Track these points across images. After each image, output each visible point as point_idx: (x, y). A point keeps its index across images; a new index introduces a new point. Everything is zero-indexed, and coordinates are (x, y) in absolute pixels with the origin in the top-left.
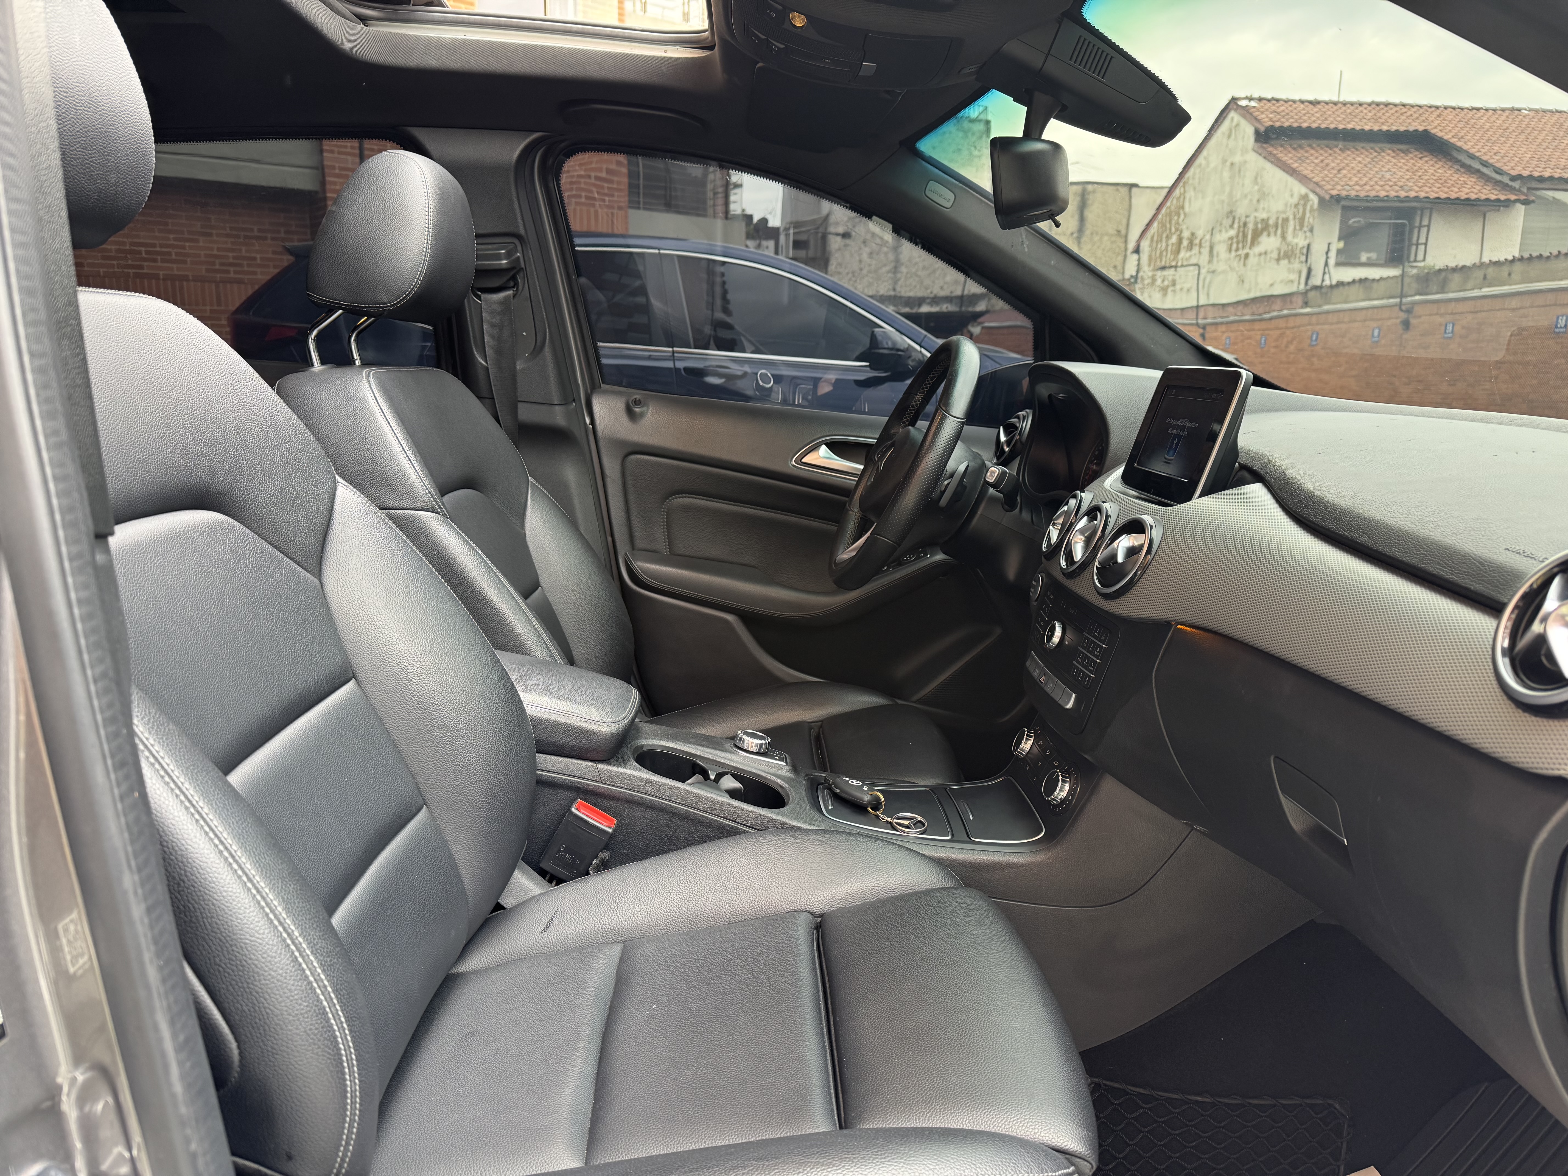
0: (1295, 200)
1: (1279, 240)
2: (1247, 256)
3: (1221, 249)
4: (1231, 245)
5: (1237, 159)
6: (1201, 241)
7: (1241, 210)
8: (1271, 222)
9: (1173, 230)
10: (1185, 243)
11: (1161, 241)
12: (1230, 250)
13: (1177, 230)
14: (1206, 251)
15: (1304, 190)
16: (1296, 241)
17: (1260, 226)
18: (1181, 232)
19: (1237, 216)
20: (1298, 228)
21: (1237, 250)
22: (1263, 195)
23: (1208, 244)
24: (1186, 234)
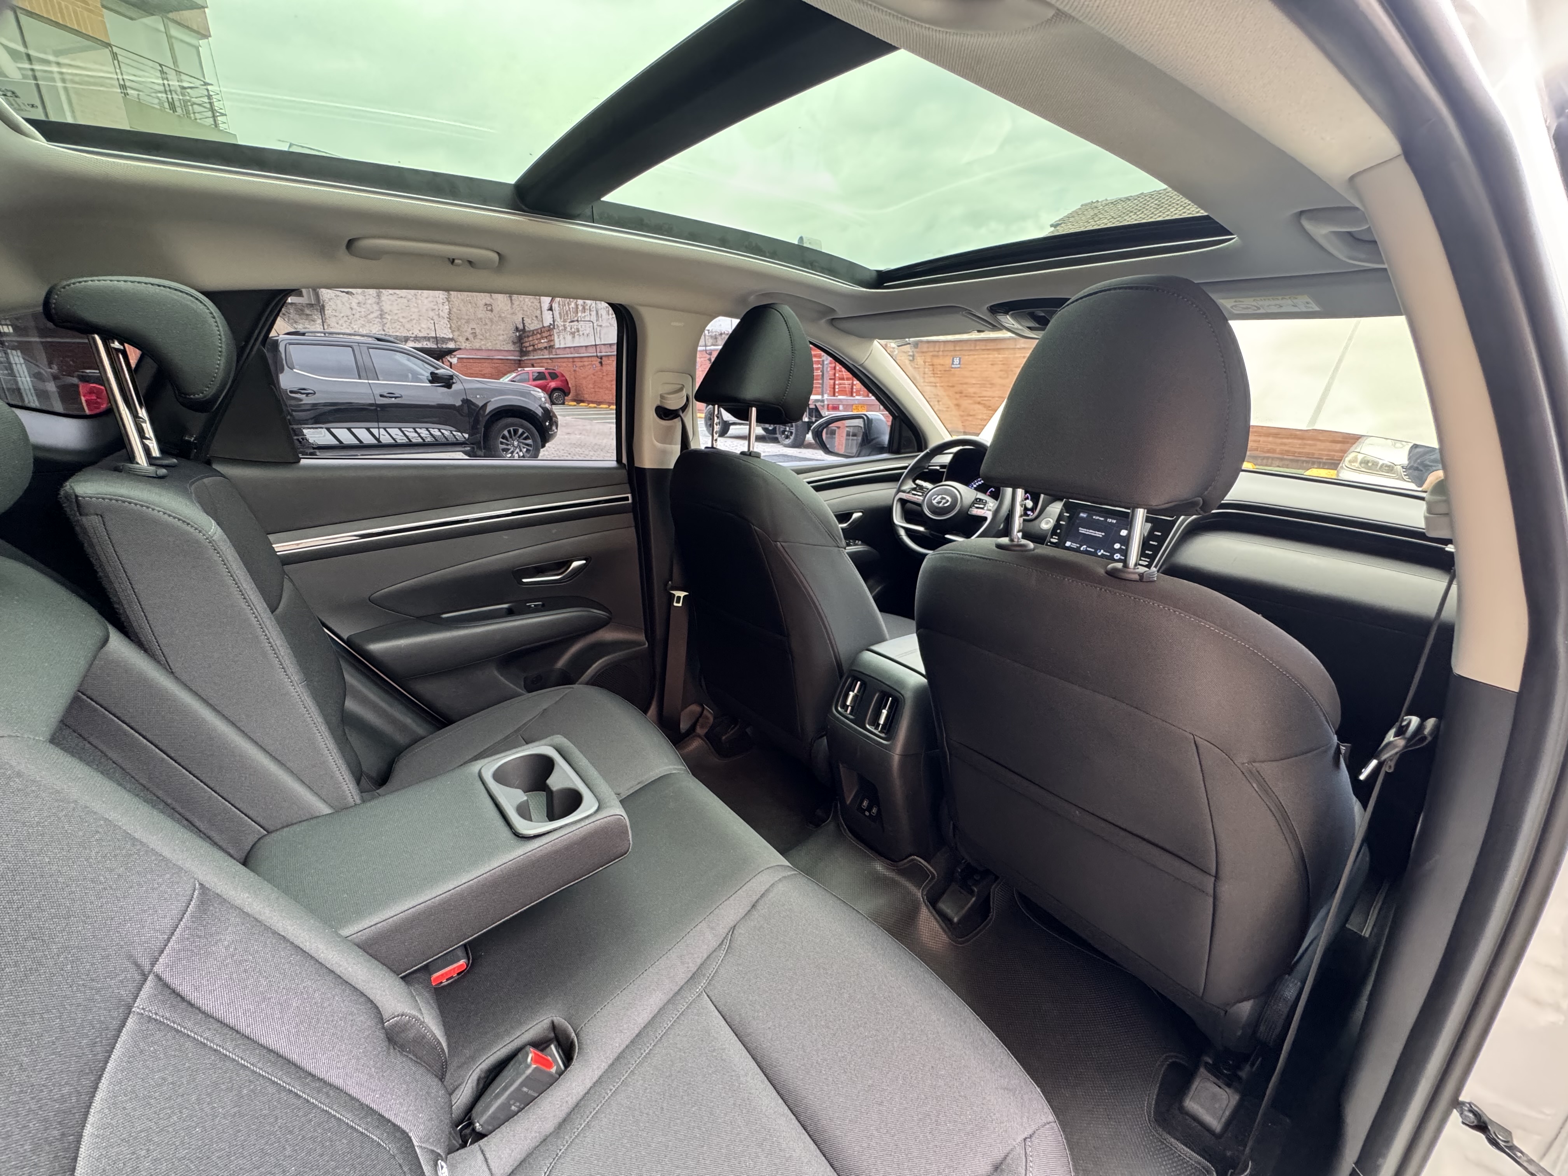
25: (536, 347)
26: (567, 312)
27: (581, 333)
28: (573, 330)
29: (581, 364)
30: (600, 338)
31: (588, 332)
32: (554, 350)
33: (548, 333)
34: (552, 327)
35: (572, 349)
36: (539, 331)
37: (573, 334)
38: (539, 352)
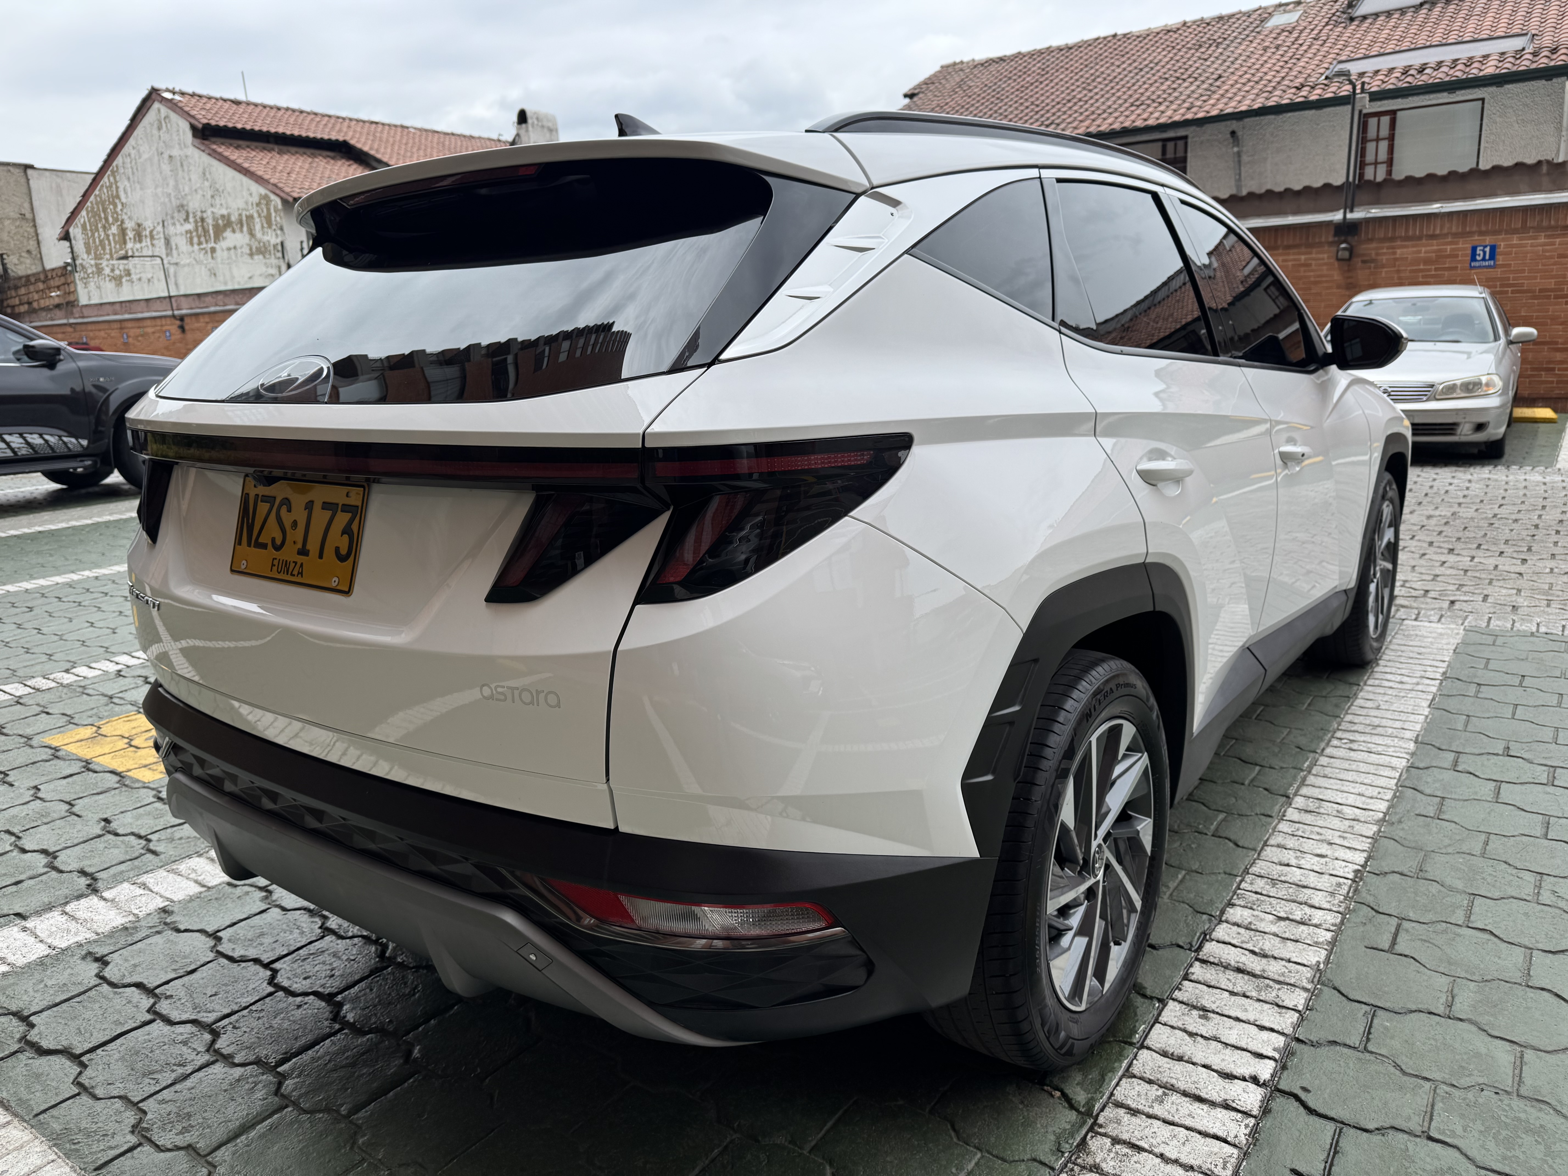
0: (256, 199)
1: (247, 237)
2: (213, 250)
3: (181, 242)
4: (191, 239)
5: (176, 152)
6: (151, 232)
7: (195, 204)
8: (233, 219)
9: (111, 219)
10: (130, 234)
11: (97, 230)
12: (192, 244)
13: (116, 220)
14: (160, 243)
15: (263, 191)
16: (266, 238)
17: (220, 222)
18: (122, 222)
19: (191, 211)
20: (265, 225)
21: (200, 243)
22: (216, 193)
23: (162, 235)
24: (129, 225)
25: (35, 305)
26: (101, 241)
27: (134, 277)
28: (117, 272)
29: (138, 331)
30: (176, 284)
31: (149, 276)
32: (75, 310)
33: (63, 280)
34: (69, 268)
35: (117, 307)
36: (42, 277)
37: (118, 280)
38: (44, 314)
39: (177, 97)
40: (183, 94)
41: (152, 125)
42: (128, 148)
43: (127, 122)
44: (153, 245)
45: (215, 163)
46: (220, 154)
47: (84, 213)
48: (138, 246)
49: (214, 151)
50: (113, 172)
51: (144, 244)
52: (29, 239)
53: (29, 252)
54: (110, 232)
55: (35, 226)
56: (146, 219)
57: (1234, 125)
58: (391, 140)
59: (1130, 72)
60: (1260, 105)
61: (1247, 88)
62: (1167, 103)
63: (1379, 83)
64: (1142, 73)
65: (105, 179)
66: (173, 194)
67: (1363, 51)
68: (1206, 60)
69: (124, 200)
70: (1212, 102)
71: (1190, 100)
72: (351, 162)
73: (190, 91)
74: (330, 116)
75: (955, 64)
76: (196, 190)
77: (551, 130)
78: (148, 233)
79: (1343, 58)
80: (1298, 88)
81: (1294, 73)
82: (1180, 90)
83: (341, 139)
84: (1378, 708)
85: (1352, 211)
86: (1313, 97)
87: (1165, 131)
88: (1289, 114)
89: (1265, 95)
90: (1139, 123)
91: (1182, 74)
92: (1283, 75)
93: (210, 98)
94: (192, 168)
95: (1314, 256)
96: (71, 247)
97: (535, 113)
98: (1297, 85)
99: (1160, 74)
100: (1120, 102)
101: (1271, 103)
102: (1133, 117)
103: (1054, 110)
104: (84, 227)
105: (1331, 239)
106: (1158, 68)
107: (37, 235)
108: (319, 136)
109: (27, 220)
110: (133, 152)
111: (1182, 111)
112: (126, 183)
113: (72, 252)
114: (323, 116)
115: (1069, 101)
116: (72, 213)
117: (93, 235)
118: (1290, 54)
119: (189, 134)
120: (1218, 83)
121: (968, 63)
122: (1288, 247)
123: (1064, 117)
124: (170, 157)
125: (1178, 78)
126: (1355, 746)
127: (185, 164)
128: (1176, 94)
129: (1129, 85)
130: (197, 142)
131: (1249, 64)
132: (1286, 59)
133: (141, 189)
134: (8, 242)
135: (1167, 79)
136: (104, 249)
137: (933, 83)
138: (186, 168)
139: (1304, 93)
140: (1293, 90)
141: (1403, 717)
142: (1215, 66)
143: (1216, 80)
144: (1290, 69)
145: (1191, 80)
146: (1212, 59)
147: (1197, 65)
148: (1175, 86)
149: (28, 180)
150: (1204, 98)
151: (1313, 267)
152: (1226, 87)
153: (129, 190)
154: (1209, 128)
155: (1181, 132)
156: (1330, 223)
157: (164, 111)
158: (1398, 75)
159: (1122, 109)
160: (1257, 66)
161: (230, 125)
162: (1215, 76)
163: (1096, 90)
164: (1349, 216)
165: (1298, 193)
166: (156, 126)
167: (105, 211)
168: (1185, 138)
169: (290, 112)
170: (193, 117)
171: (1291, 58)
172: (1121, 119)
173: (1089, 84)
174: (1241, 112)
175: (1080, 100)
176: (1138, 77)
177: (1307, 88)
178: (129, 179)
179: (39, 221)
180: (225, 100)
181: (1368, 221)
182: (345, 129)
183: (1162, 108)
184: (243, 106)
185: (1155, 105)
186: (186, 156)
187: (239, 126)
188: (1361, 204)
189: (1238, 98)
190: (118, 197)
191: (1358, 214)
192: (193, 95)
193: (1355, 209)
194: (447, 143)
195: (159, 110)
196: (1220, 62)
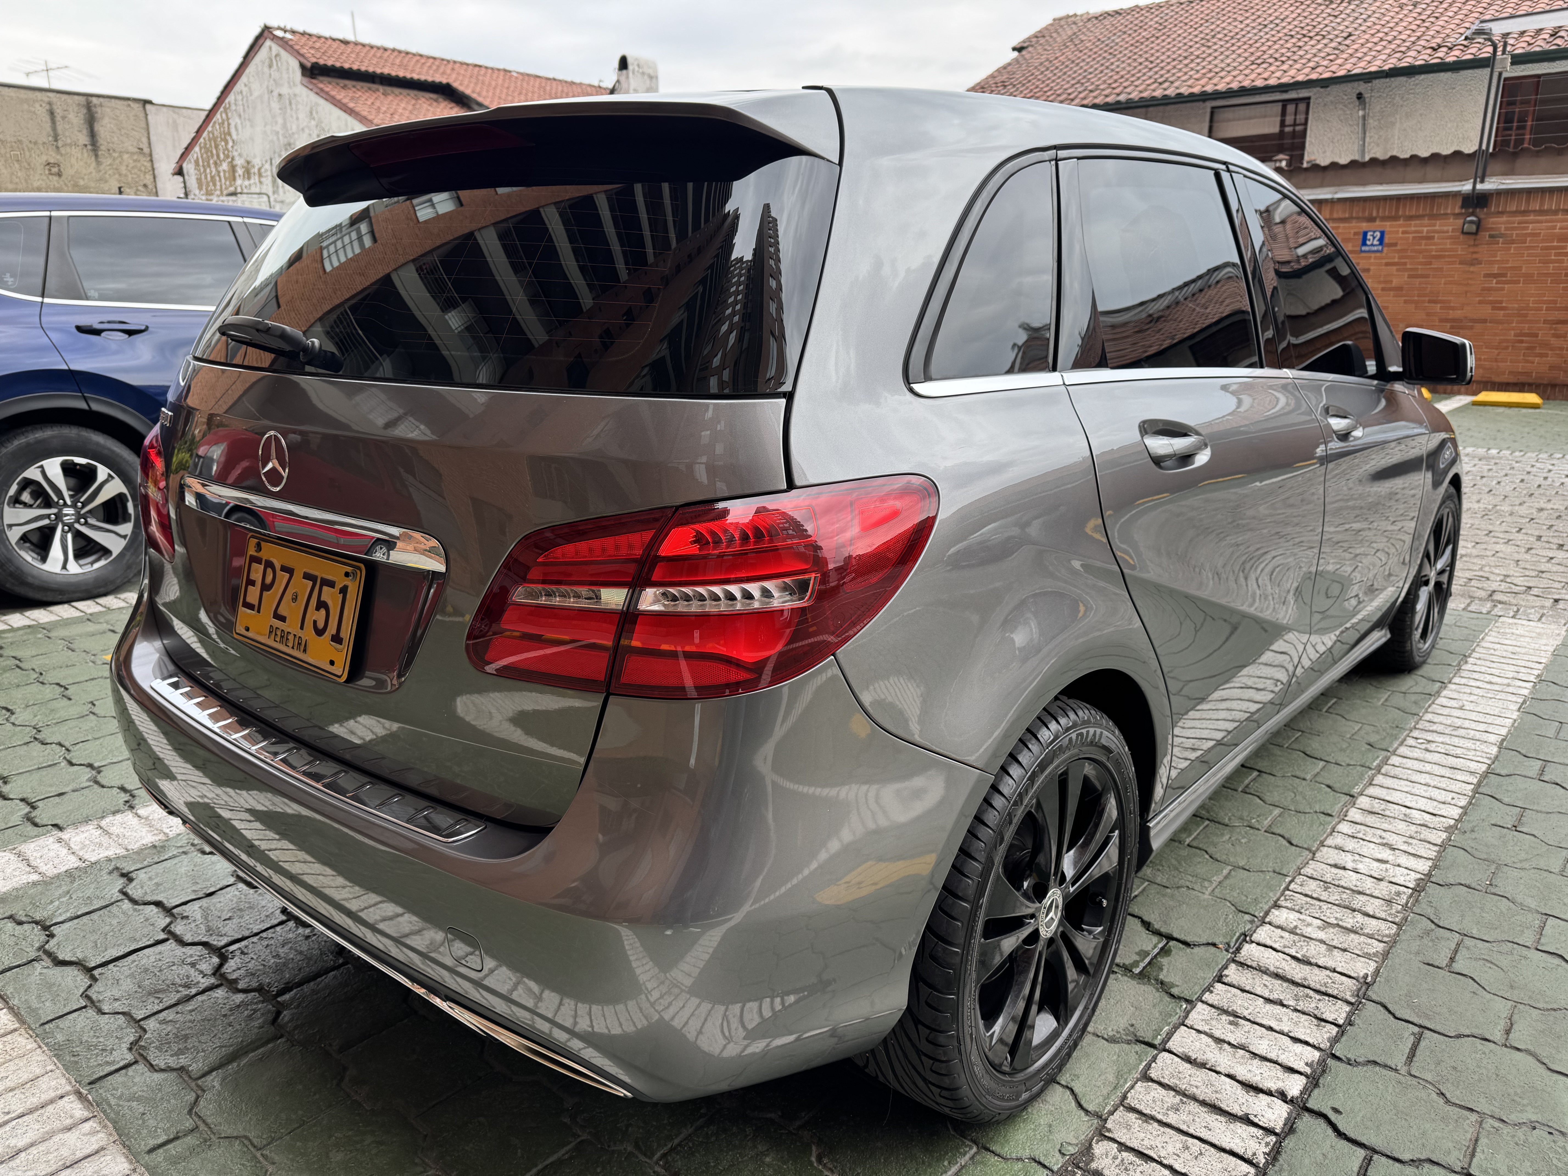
5: (285, 90)
6: (259, 169)
9: (222, 156)
10: (240, 171)
11: (209, 166)
13: (227, 157)
14: (268, 181)
18: (233, 159)
24: (239, 162)
39: (288, 36)
40: (293, 32)
41: (263, 62)
42: (240, 86)
43: (239, 60)
44: (261, 182)
45: (322, 102)
46: (327, 93)
47: (197, 149)
48: (247, 183)
49: (322, 90)
50: (225, 109)
51: (252, 181)
52: (145, 173)
53: (145, 186)
54: (221, 169)
55: (151, 161)
56: (255, 157)
57: (1362, 87)
58: (493, 83)
59: (1254, 28)
60: (1392, 66)
61: (1379, 48)
62: (1290, 62)
63: (1524, 45)
64: (1267, 30)
65: (218, 116)
66: (281, 132)
67: (1510, 10)
68: (1336, 17)
69: (234, 137)
70: (1339, 61)
71: (1316, 59)
72: (453, 105)
73: (301, 30)
74: (435, 58)
75: (1068, 17)
76: (303, 129)
77: (651, 77)
78: (256, 170)
79: (1487, 17)
80: (1434, 49)
81: (1432, 33)
82: (1307, 48)
83: (444, 81)
84: (1461, 708)
85: (1482, 181)
86: (1450, 59)
87: (1286, 91)
88: (1423, 76)
89: (1398, 55)
90: (1259, 83)
91: (1309, 31)
92: (1419, 34)
93: (319, 37)
94: (300, 107)
95: (1437, 228)
96: (184, 182)
97: (636, 59)
98: (1434, 45)
99: (1285, 31)
100: (1241, 59)
101: (1403, 64)
102: (1252, 77)
103: (1169, 67)
104: (197, 162)
105: (1457, 211)
106: (1284, 24)
107: (153, 169)
108: (423, 78)
109: (144, 154)
110: (245, 90)
111: (1307, 71)
112: (238, 120)
113: (185, 187)
114: (428, 58)
115: (1186, 58)
116: (186, 149)
117: (205, 171)
118: (1429, 12)
119: (298, 72)
120: (1348, 42)
121: (1082, 16)
122: (1411, 218)
123: (1179, 74)
124: (280, 95)
125: (1304, 36)
126: (1432, 747)
127: (293, 102)
128: (1301, 53)
129: (1251, 42)
130: (306, 80)
131: (1383, 22)
132: (1423, 17)
133: (252, 126)
134: (126, 176)
135: (1292, 36)
136: (215, 185)
137: (1044, 36)
138: (294, 106)
139: (1441, 55)
140: (1429, 51)
141: (1490, 719)
142: (1346, 23)
143: (1346, 38)
144: (1427, 28)
145: (1318, 38)
146: (1343, 16)
147: (1326, 22)
148: (1300, 44)
149: (146, 115)
150: (1331, 57)
151: (1436, 240)
152: (1355, 47)
153: (240, 127)
154: (1334, 89)
155: (1303, 93)
156: (1456, 194)
157: (276, 48)
158: (1547, 36)
159: (1241, 68)
160: (1391, 25)
161: (338, 65)
162: (1345, 35)
163: (1215, 47)
164: (1479, 186)
165: (1425, 161)
166: (267, 64)
167: (216, 147)
168: (1307, 100)
169: (396, 53)
170: (302, 55)
171: (1429, 17)
172: (1240, 78)
173: (1208, 41)
174: (1370, 73)
175: (1198, 57)
176: (1262, 34)
177: (1445, 49)
178: (240, 116)
179: (155, 156)
180: (334, 40)
181: (1499, 193)
182: (448, 71)
183: (1285, 67)
184: (351, 46)
185: (1278, 63)
186: (295, 95)
187: (346, 66)
188: (1493, 175)
189: (1368, 58)
190: (229, 134)
191: (1490, 185)
192: (304, 34)
193: (1487, 179)
194: (548, 88)
195: (270, 48)
196: (1351, 19)
